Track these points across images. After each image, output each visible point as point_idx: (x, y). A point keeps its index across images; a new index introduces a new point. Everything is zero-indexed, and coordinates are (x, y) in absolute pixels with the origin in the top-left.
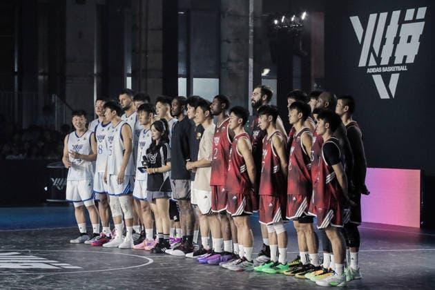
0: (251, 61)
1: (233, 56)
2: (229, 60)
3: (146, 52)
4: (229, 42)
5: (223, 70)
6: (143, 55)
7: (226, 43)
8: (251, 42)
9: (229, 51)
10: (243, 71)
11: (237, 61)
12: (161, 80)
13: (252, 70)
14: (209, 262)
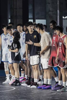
0: (58, 11)
1: (51, 9)
2: (49, 11)
3: (16, 9)
4: (49, 4)
5: (47, 15)
6: (15, 10)
7: (48, 4)
8: (58, 3)
9: (49, 7)
10: (55, 15)
11: (52, 11)
12: (22, 20)
13: (59, 15)
14: (42, 88)
